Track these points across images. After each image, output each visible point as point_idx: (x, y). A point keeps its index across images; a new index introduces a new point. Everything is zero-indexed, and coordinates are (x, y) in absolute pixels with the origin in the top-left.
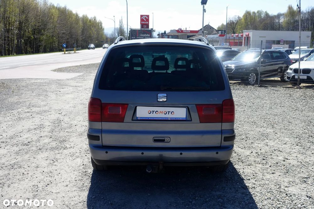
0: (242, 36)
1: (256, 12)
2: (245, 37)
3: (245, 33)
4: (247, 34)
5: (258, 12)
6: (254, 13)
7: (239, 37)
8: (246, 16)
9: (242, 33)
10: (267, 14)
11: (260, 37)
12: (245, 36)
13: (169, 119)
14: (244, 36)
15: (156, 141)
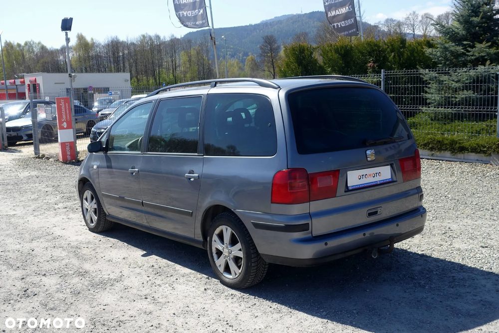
0: (24, 82)
1: (23, 44)
2: (29, 85)
3: (28, 79)
4: (33, 78)
5: (26, 44)
6: (19, 45)
7: (16, 85)
8: (7, 50)
9: (23, 77)
10: (43, 48)
11: (55, 83)
12: (29, 83)
13: (379, 183)
14: (27, 82)
15: (370, 214)
